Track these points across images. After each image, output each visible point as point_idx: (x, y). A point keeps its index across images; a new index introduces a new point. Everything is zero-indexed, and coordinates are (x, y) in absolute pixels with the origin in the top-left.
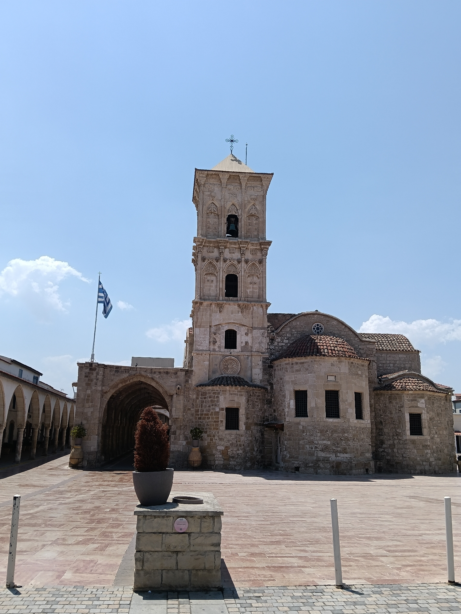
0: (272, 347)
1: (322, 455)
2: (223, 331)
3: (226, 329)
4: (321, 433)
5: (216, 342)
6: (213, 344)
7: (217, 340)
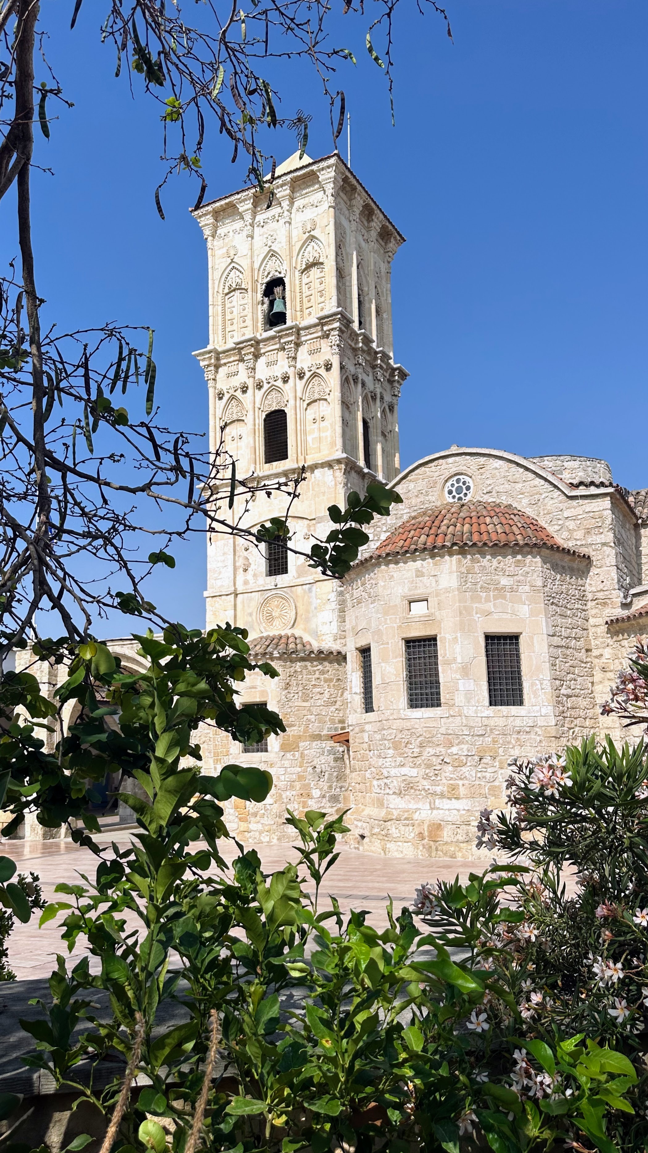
1: (397, 804)
4: (395, 748)
5: (249, 566)
6: (245, 570)
7: (250, 561)
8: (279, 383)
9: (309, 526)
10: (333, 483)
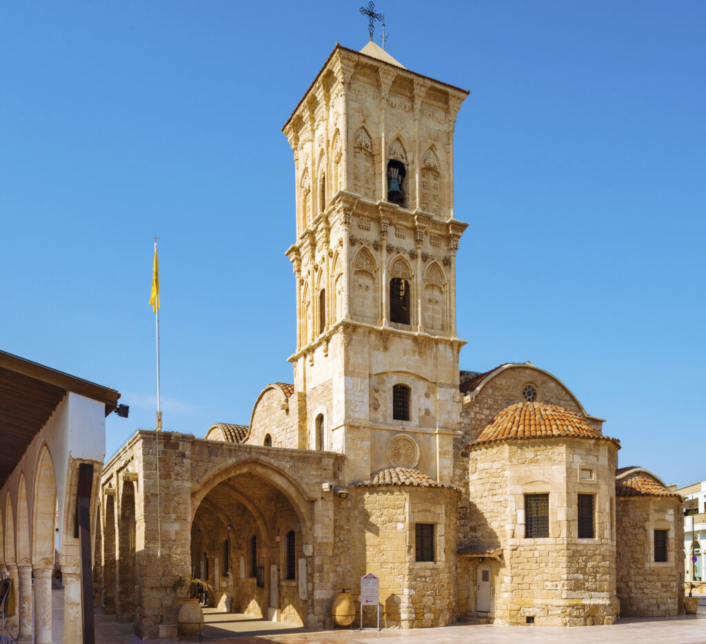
0: (466, 421)
2: (389, 385)
3: (394, 384)
5: (379, 406)
6: (376, 409)
7: (380, 402)
8: (407, 257)
9: (429, 388)
10: (452, 359)
